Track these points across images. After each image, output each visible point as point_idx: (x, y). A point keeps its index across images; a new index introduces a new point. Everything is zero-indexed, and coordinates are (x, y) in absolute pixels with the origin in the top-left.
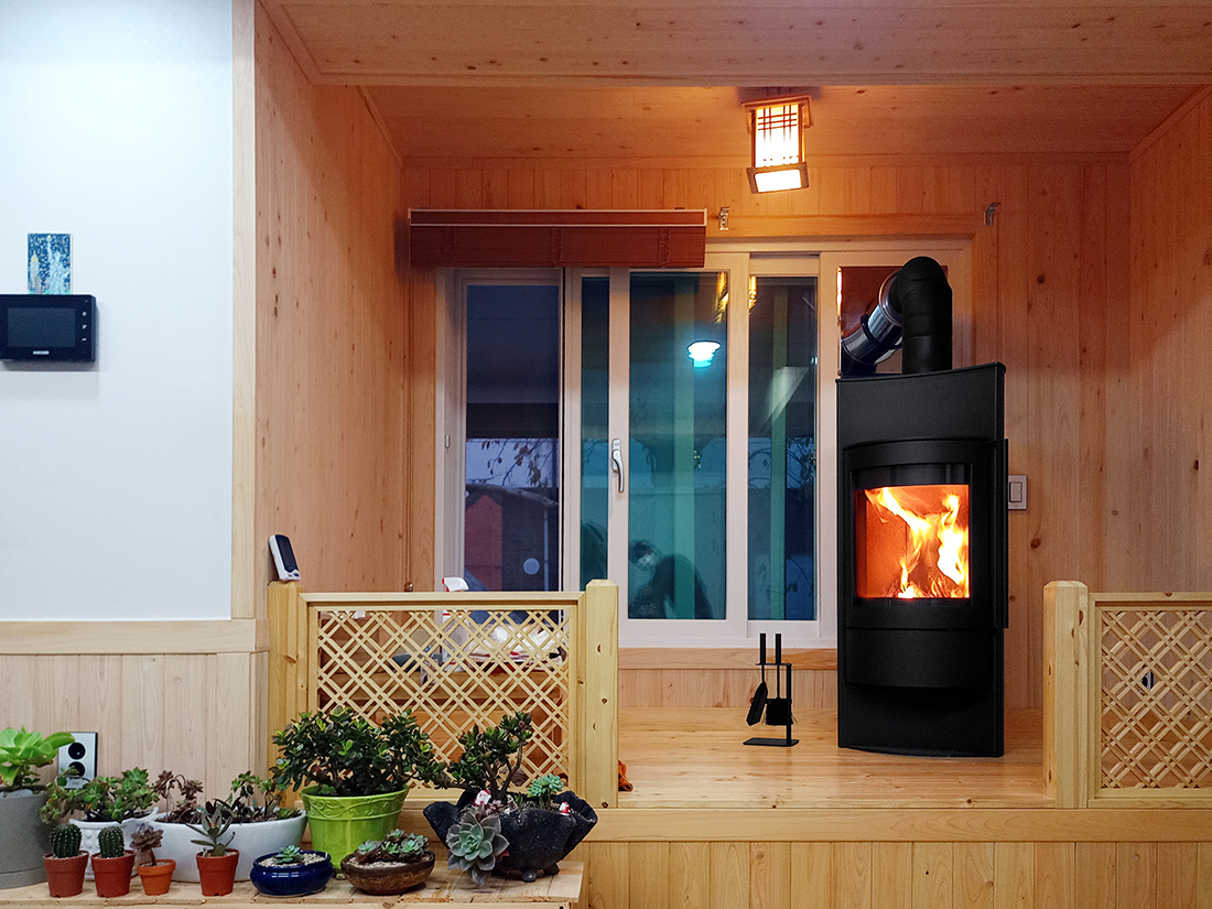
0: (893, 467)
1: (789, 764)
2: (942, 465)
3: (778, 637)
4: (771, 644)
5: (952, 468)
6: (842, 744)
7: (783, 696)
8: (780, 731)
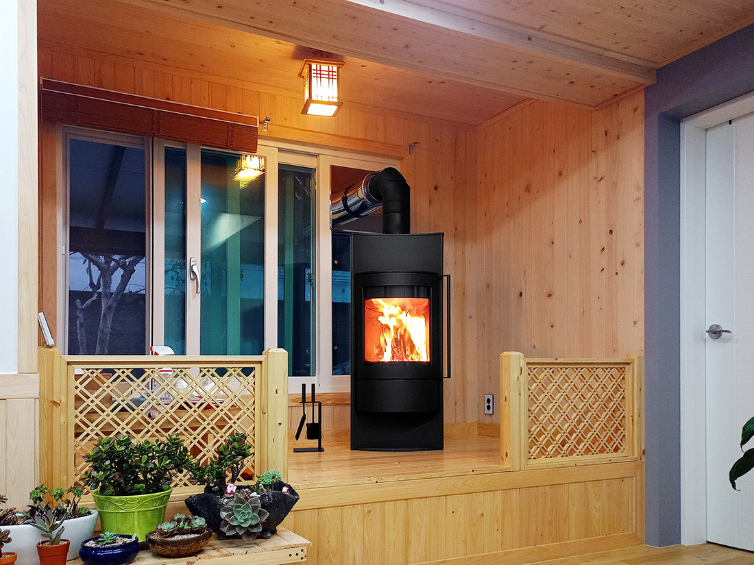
1: (320, 462)
2: (413, 287)
3: (313, 386)
4: (309, 391)
5: (418, 289)
6: (353, 448)
7: (316, 421)
8: (314, 443)
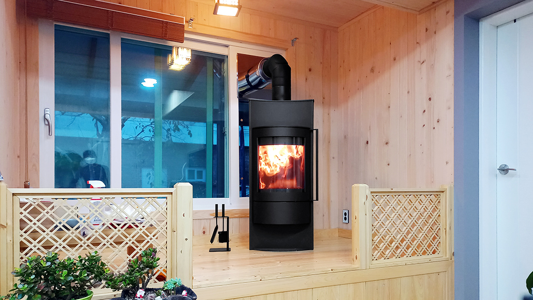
0: (273, 137)
2: (292, 137)
3: (223, 206)
5: (296, 138)
6: (252, 248)
